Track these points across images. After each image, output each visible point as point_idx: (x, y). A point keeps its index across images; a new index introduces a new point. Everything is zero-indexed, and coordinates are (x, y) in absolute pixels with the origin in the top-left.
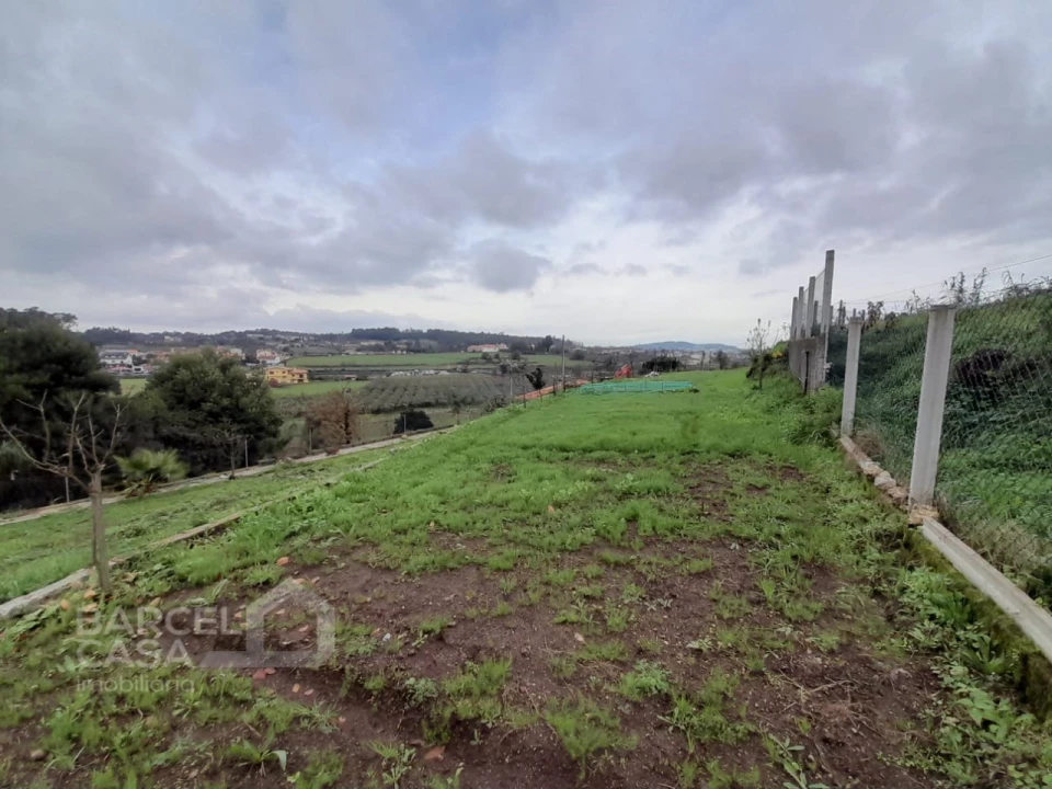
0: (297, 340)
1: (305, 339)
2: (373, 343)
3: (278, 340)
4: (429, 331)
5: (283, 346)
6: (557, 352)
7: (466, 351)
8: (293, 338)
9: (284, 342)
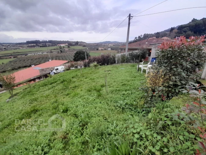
0: (9, 45)
1: (12, 45)
2: (32, 45)
3: (3, 46)
4: (49, 41)
5: (4, 47)
6: (80, 45)
7: (57, 46)
8: (8, 45)
9: (5, 46)
